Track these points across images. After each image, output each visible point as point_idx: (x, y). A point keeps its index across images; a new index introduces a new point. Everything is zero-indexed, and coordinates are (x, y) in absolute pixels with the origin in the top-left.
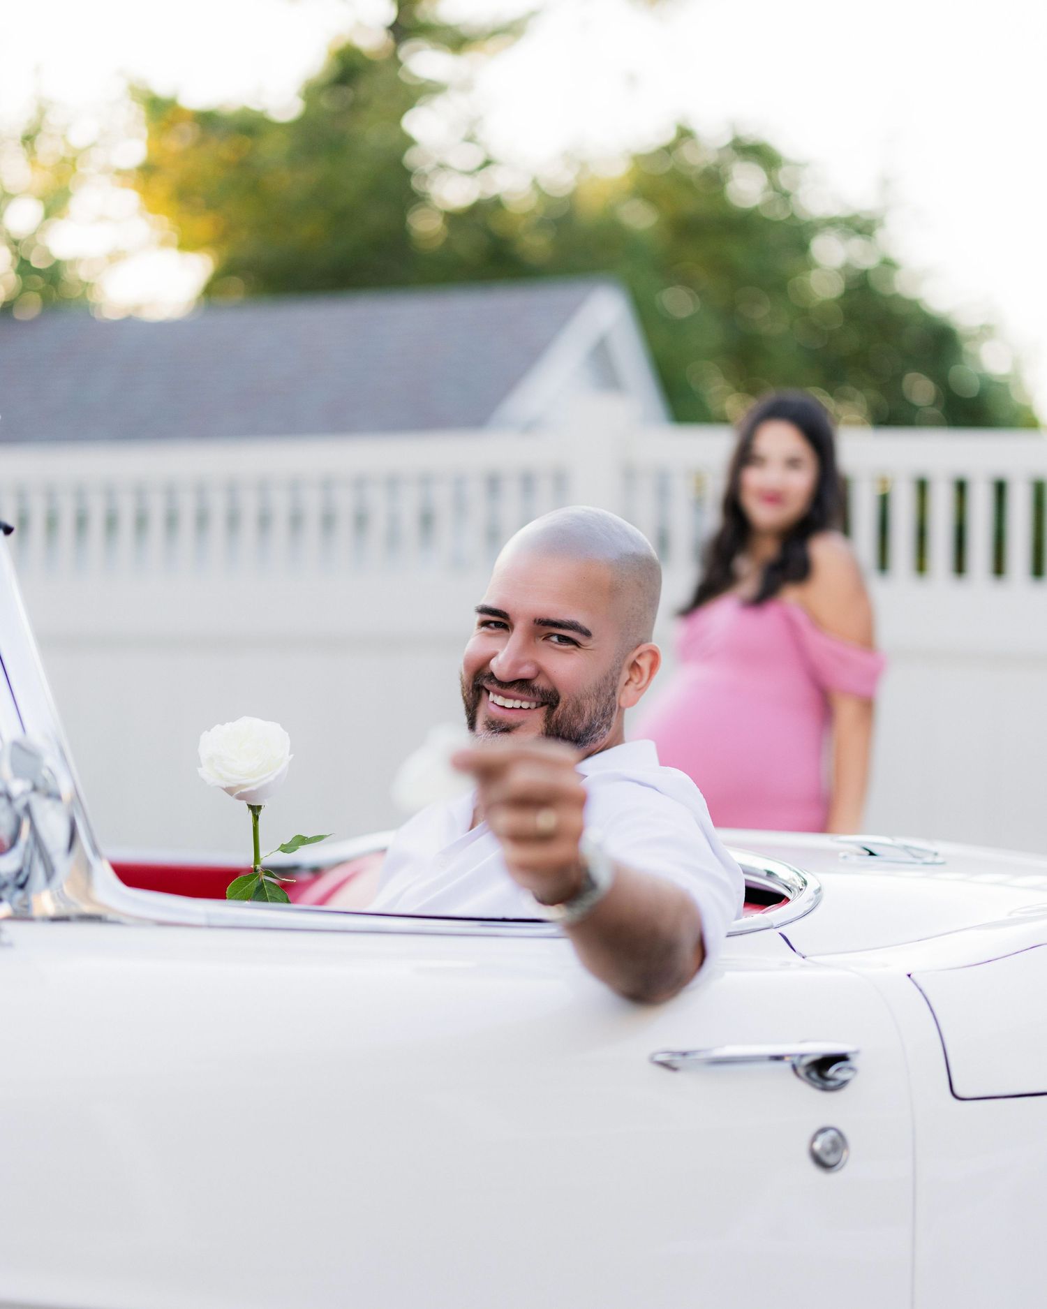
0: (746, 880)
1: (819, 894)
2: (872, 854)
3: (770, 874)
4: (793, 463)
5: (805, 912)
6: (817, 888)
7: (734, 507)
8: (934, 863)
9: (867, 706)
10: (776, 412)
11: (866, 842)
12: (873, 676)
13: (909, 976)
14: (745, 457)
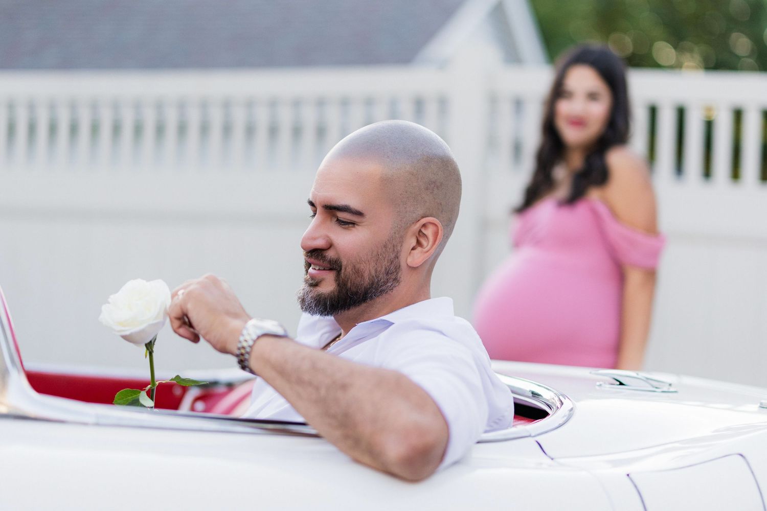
0: (514, 398)
1: (571, 412)
2: (621, 384)
3: (535, 395)
4: (592, 96)
5: (560, 424)
6: (570, 408)
7: (550, 129)
8: (669, 391)
9: (651, 275)
10: (583, 58)
11: (621, 376)
12: (655, 254)
13: (628, 475)
14: (558, 92)
